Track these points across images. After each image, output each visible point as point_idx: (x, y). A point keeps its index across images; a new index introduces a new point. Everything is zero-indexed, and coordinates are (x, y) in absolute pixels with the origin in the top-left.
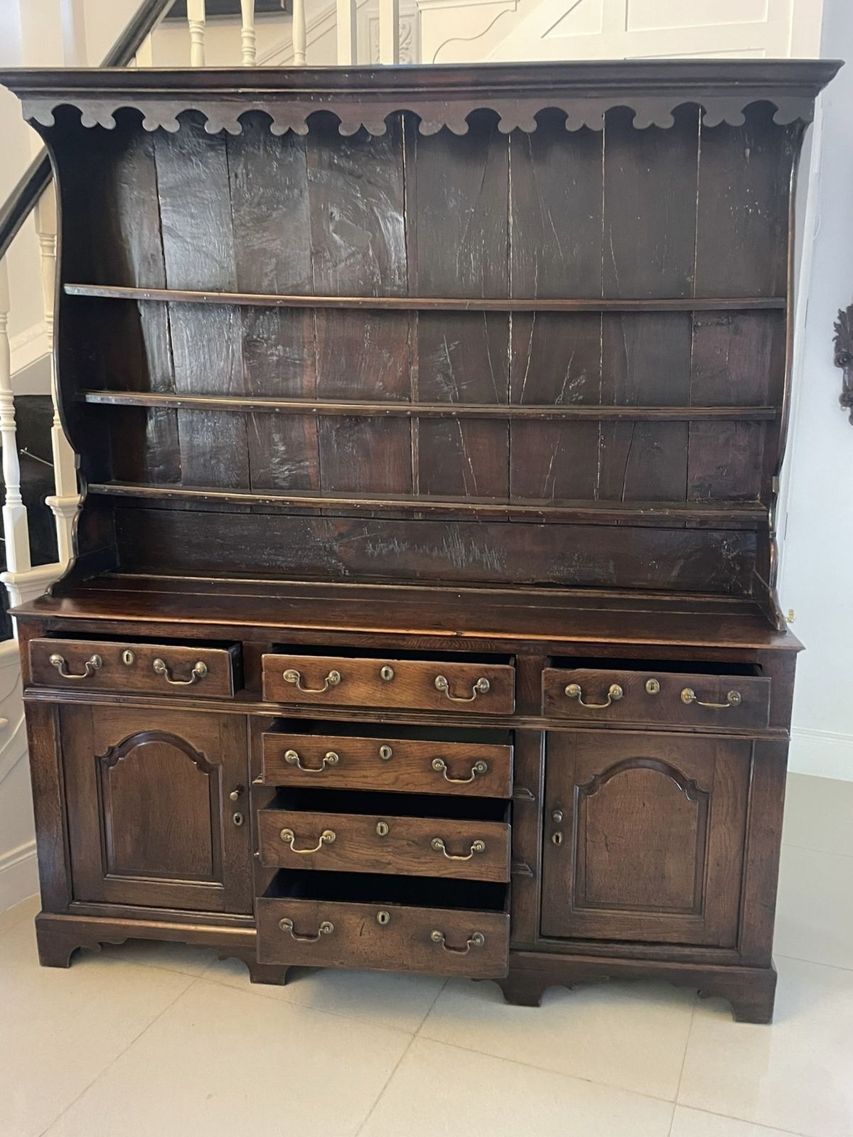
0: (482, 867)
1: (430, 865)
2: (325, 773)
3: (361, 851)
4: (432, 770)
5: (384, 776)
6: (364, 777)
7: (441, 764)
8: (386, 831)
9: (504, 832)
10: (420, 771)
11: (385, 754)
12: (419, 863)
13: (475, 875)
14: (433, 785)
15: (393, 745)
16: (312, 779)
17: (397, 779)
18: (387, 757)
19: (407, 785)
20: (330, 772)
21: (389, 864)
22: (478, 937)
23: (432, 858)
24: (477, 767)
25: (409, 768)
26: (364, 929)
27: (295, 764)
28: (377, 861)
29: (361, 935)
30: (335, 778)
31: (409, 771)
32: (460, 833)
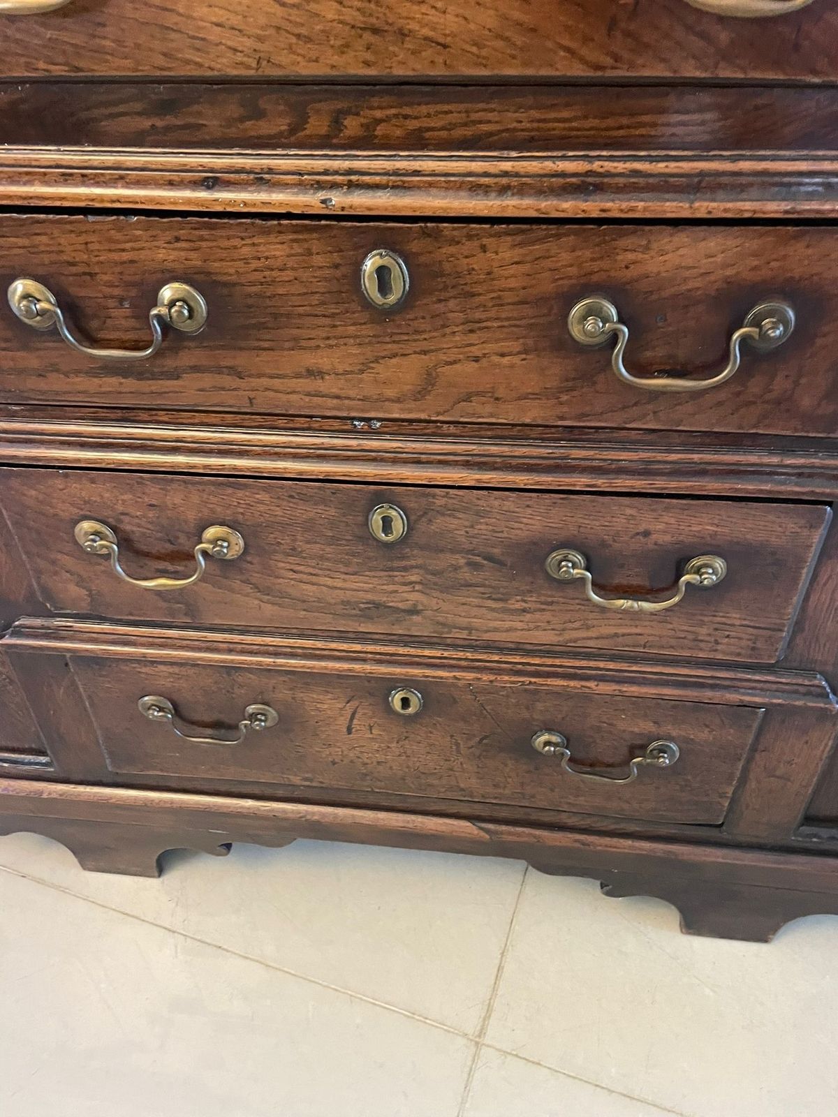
0: (702, 624)
1: (538, 615)
2: (170, 363)
3: (329, 582)
4: (563, 344)
5: (383, 370)
6: (311, 373)
7: (605, 320)
8: (399, 527)
9: (806, 532)
10: (515, 346)
11: (384, 287)
12: (505, 611)
13: (673, 642)
14: (564, 398)
15: (415, 246)
16: (130, 384)
17: (430, 380)
18: (392, 298)
19: (467, 398)
20: (186, 358)
21: (413, 611)
22: (662, 750)
23: (543, 599)
24: (757, 323)
25: (473, 338)
26: (355, 722)
27: (54, 333)
28: (377, 606)
29: (349, 731)
30: (208, 380)
31: (476, 351)
32: (647, 534)
